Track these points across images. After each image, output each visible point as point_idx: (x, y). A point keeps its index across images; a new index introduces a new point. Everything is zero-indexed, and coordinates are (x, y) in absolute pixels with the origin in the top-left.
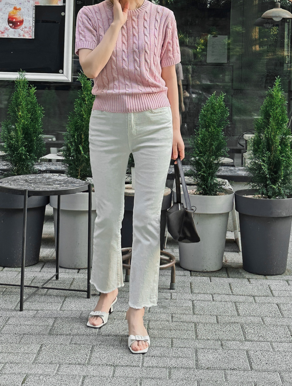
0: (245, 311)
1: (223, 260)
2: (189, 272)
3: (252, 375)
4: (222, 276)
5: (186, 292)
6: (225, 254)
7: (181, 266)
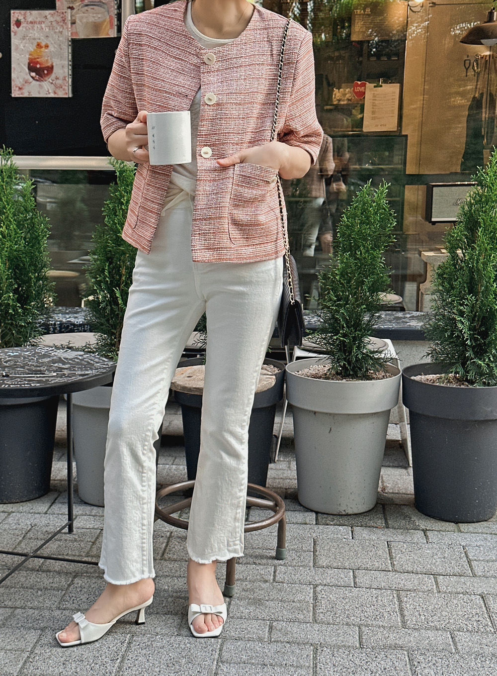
1: (378, 486)
2: (314, 515)
4: (375, 525)
5: (304, 563)
6: (384, 472)
7: (301, 503)
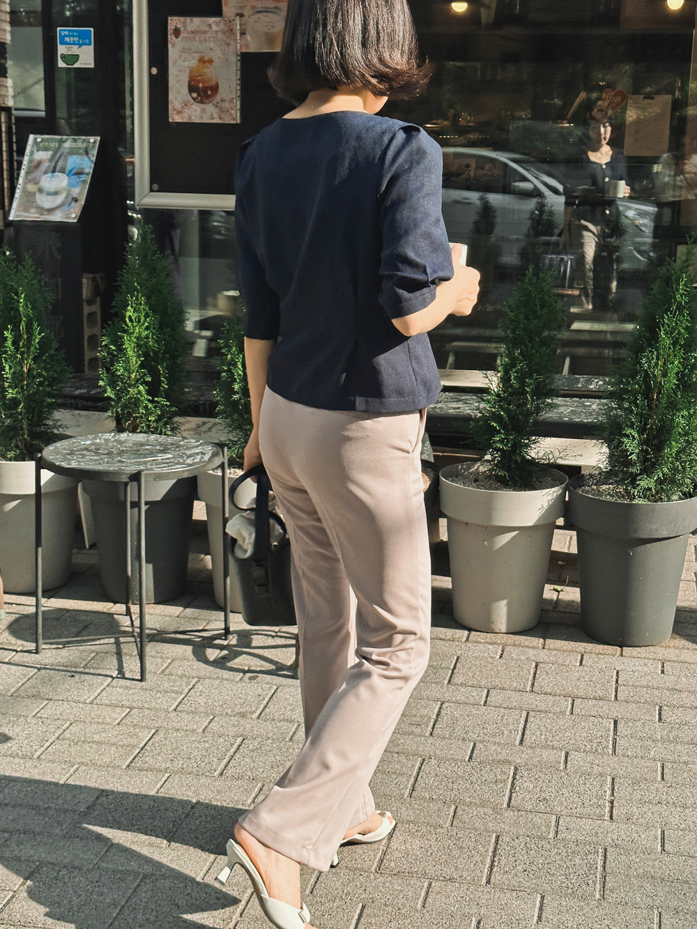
0: (538, 733)
3: (482, 896)
5: (437, 680)
7: (455, 618)
